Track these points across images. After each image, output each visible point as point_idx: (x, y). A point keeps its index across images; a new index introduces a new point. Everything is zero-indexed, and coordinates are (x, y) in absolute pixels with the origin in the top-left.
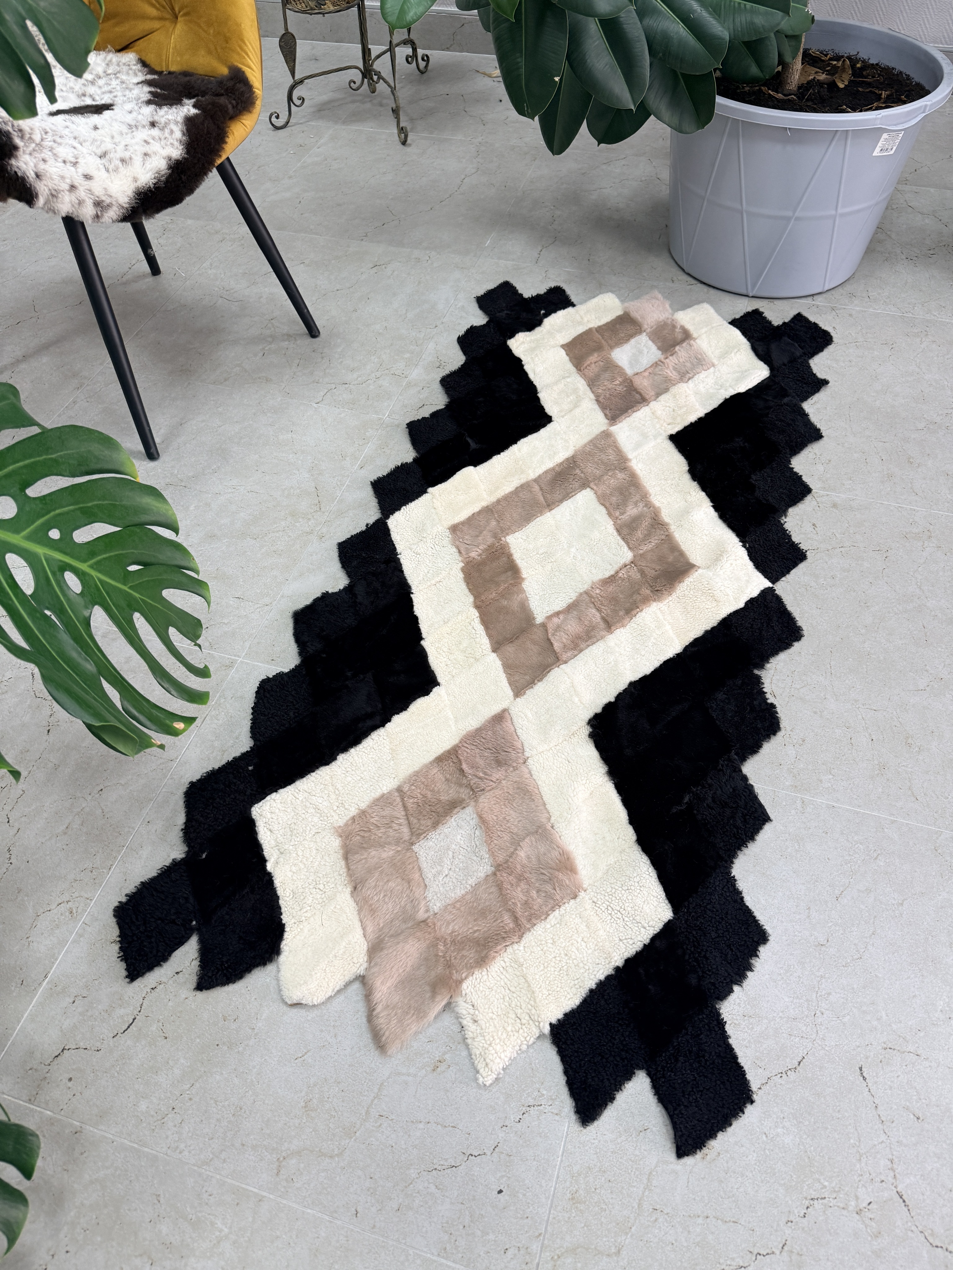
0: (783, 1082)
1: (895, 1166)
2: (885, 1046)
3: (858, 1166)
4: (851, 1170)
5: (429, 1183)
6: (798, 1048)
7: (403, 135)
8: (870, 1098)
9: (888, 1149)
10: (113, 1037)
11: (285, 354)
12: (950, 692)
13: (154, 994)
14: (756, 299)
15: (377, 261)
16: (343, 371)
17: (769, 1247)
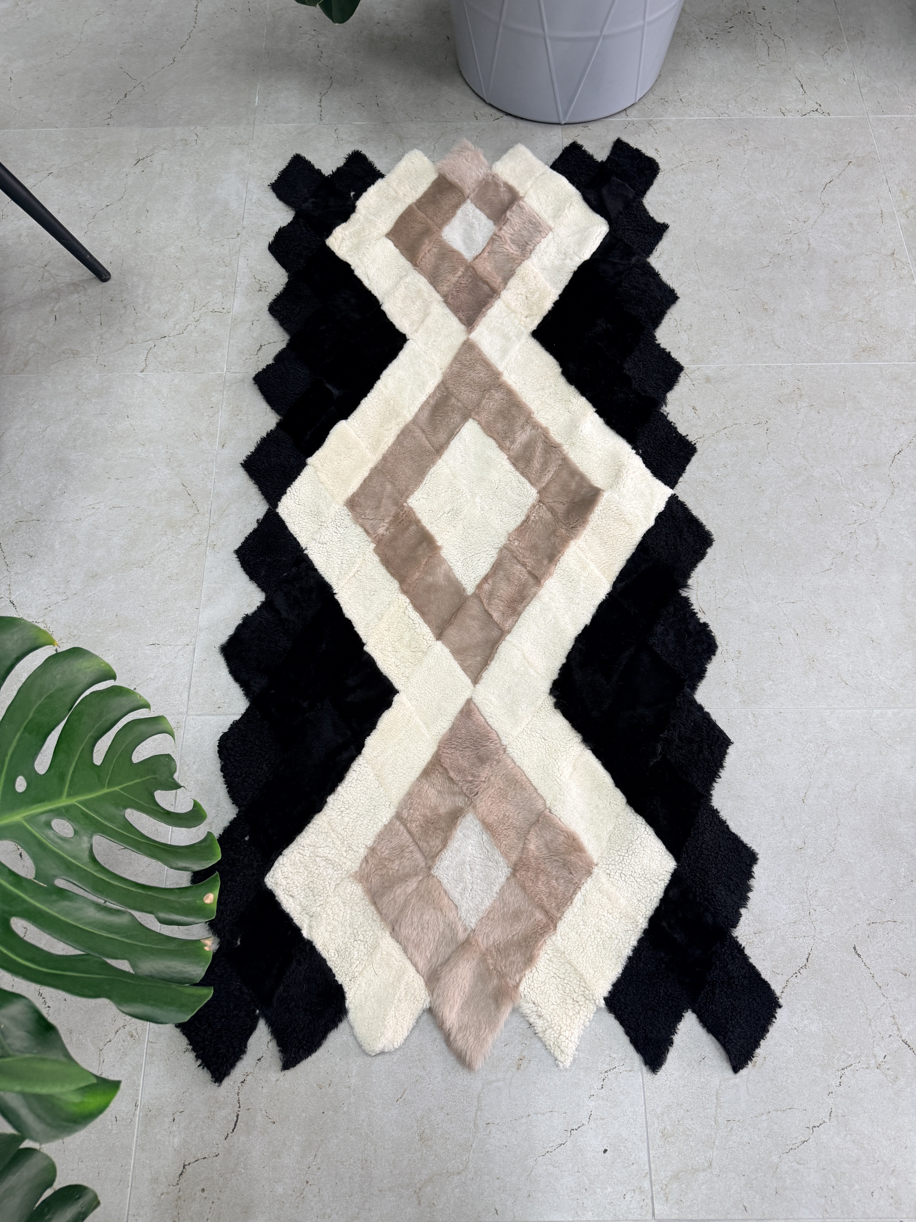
0: (799, 981)
1: (897, 1020)
2: (869, 922)
3: (870, 1030)
4: (866, 1035)
5: (547, 1165)
6: (803, 947)
8: (867, 970)
9: (889, 1008)
10: (225, 1139)
11: (80, 312)
12: (852, 565)
13: (246, 1086)
14: (568, 126)
15: (137, 153)
16: (156, 320)
17: (821, 1118)
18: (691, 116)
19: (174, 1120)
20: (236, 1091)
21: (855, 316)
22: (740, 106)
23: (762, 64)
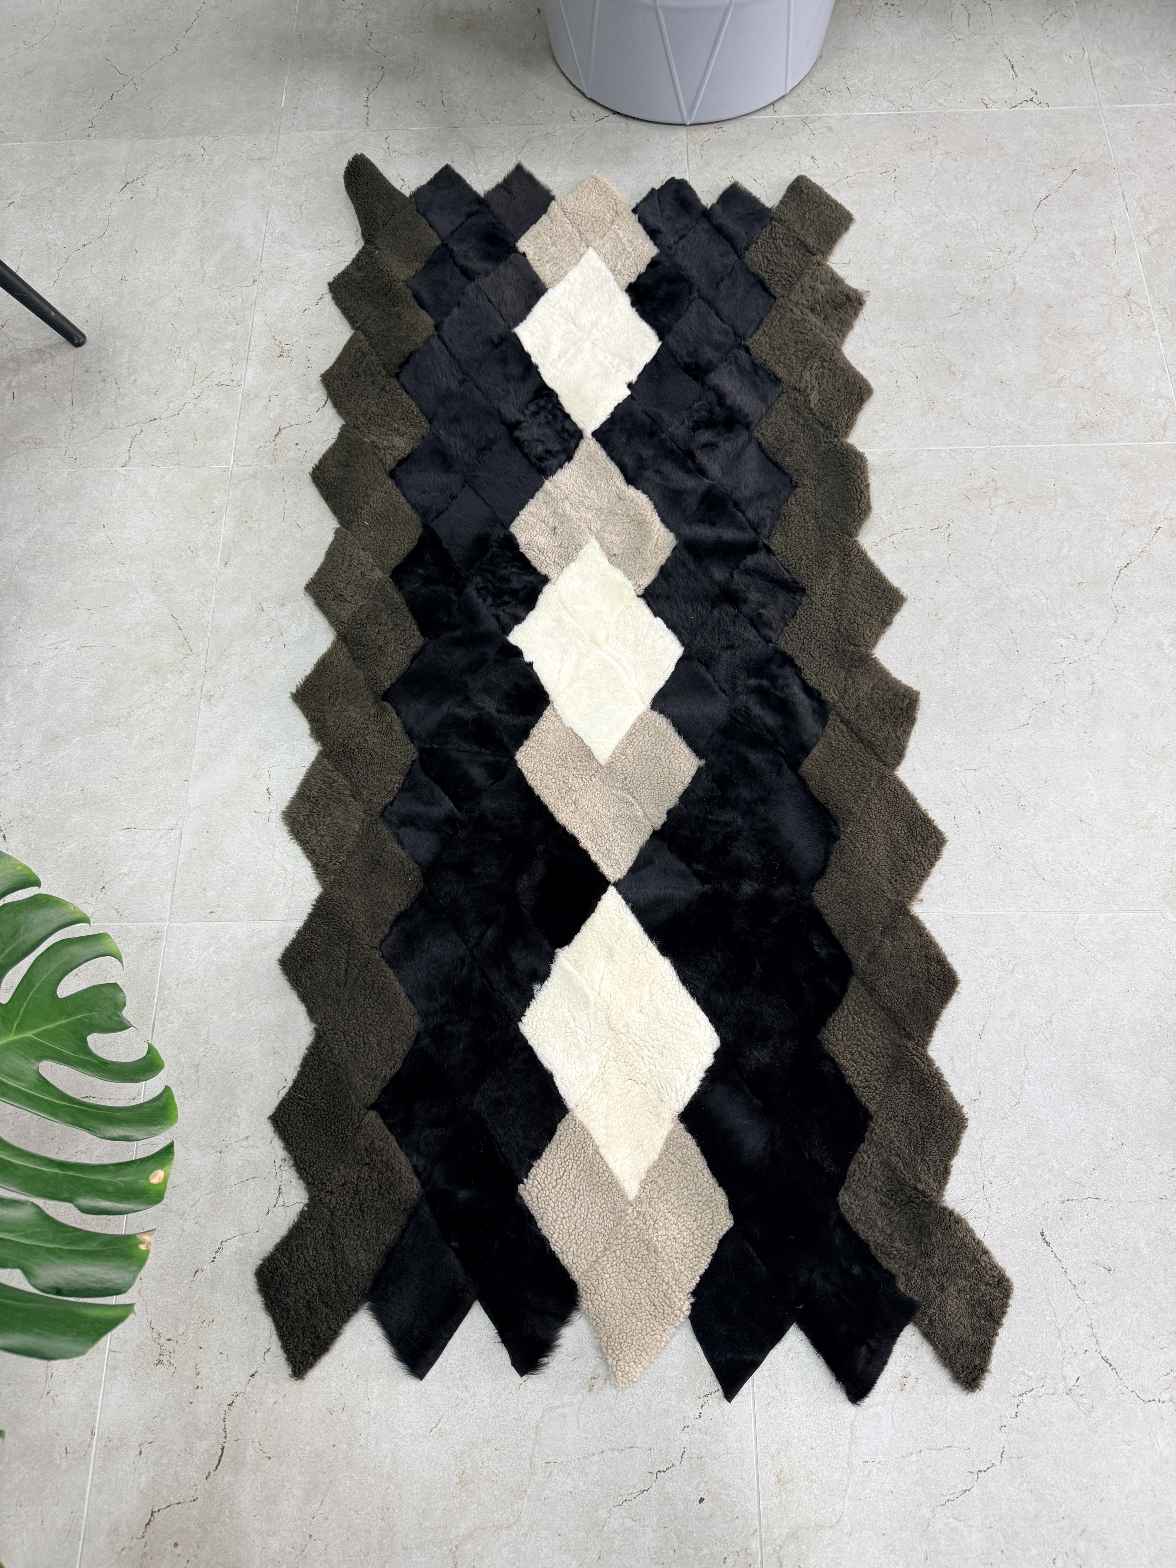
1: (1095, 1331)
2: (1062, 1199)
3: (1059, 1343)
4: (1053, 1350)
8: (1058, 1263)
9: (1085, 1314)
10: (206, 1478)
11: (46, 388)
12: (1057, 719)
13: (234, 1410)
14: (696, 127)
15: (125, 175)
16: (144, 397)
17: (988, 1460)
18: (860, 110)
19: (141, 1453)
20: (222, 1417)
21: (1073, 381)
22: (928, 96)
23: (958, 38)
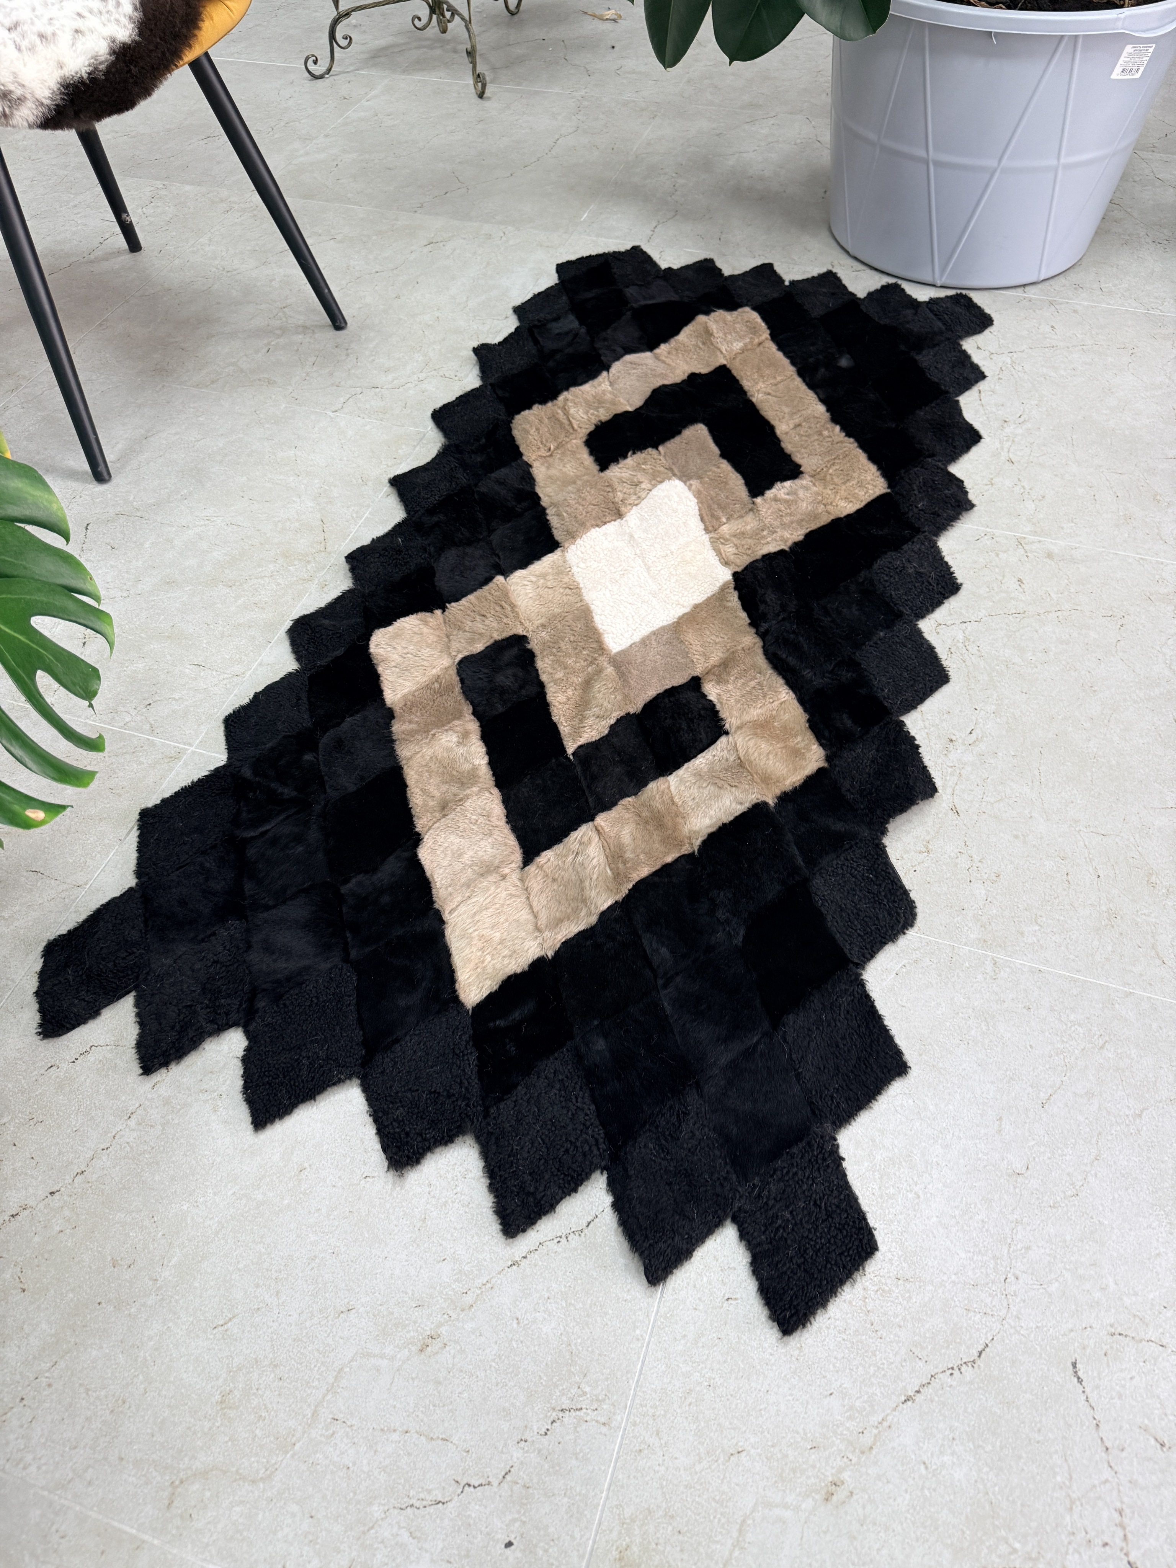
0: (954, 1384)
1: (1126, 1521)
2: (1112, 1330)
3: (1068, 1518)
4: (1057, 1526)
5: (400, 1528)
6: (978, 1330)
7: (480, 84)
8: (1088, 1410)
9: (1114, 1492)
11: (297, 350)
15: (433, 237)
16: (375, 372)
18: (1109, 304)
